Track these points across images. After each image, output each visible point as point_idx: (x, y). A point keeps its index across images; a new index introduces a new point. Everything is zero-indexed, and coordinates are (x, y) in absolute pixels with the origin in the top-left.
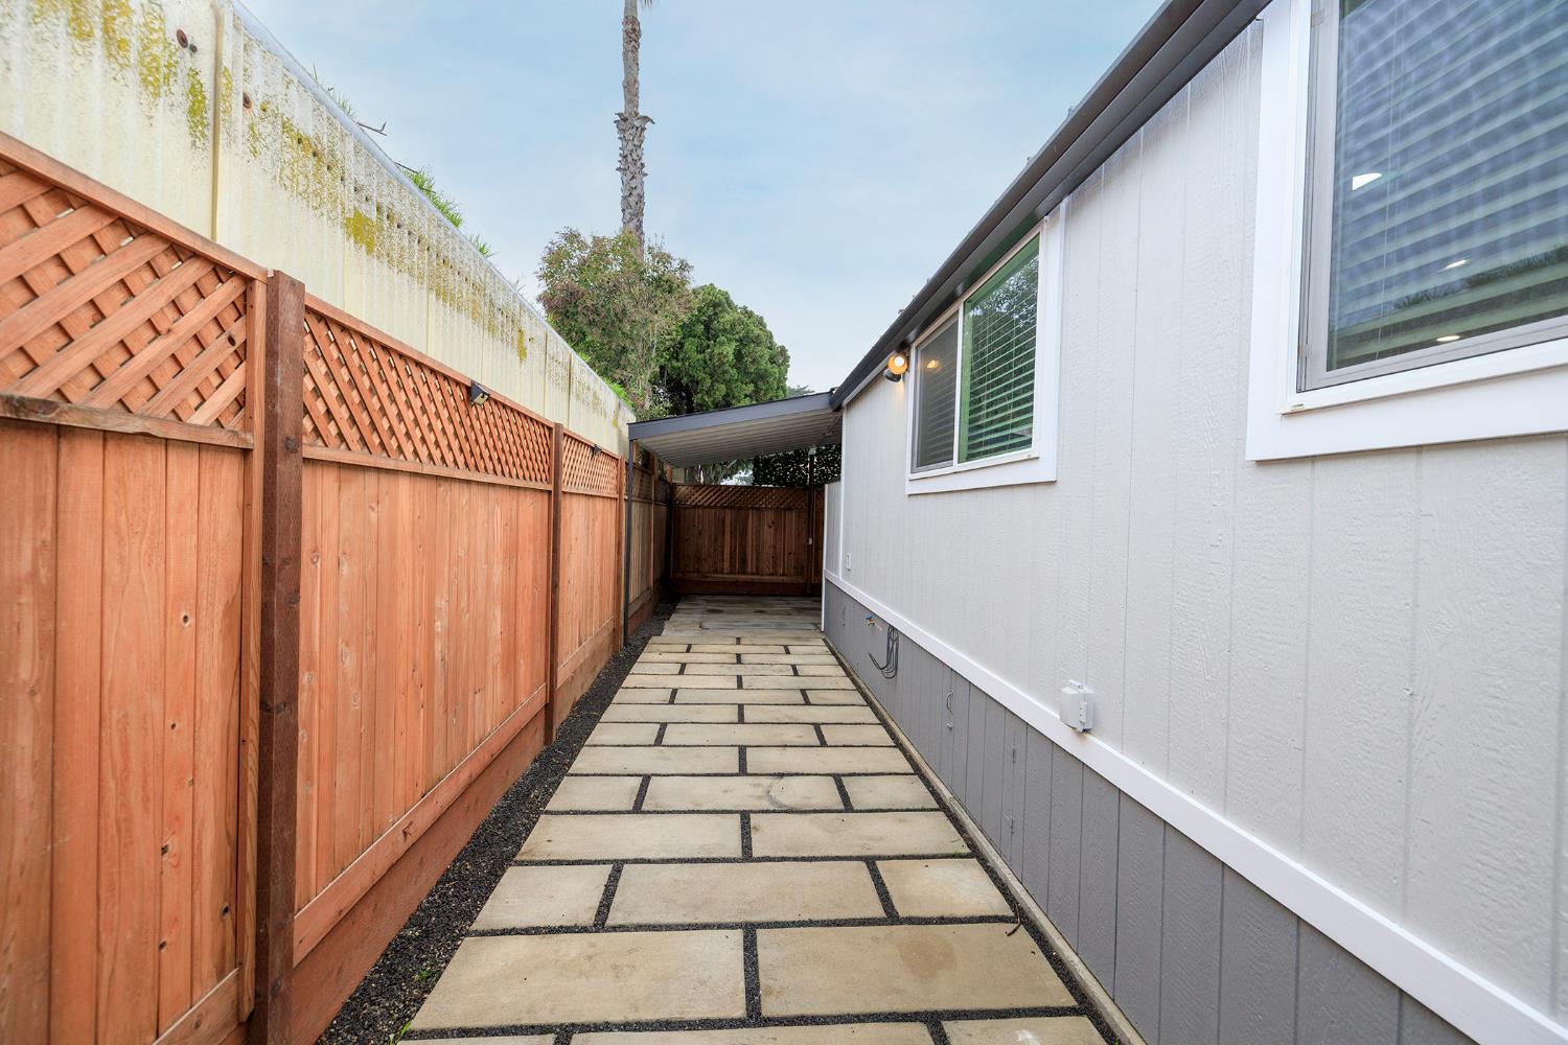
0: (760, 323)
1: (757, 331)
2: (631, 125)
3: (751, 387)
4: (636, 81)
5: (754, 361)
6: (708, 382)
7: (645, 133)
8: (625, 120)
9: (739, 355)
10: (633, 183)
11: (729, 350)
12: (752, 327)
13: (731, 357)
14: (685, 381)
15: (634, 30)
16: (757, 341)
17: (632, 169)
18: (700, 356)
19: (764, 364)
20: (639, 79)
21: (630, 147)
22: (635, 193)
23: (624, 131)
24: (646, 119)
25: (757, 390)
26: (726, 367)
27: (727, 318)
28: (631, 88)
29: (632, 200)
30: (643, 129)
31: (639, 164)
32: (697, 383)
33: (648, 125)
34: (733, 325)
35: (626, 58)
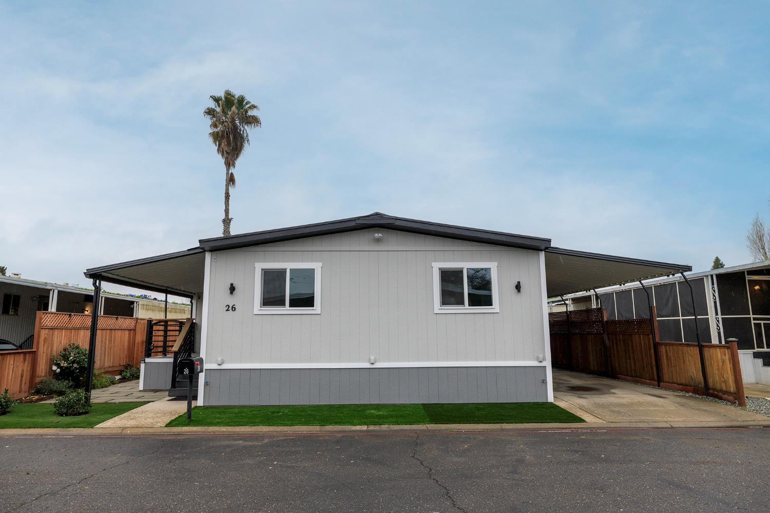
2: (226, 222)
28: (227, 211)
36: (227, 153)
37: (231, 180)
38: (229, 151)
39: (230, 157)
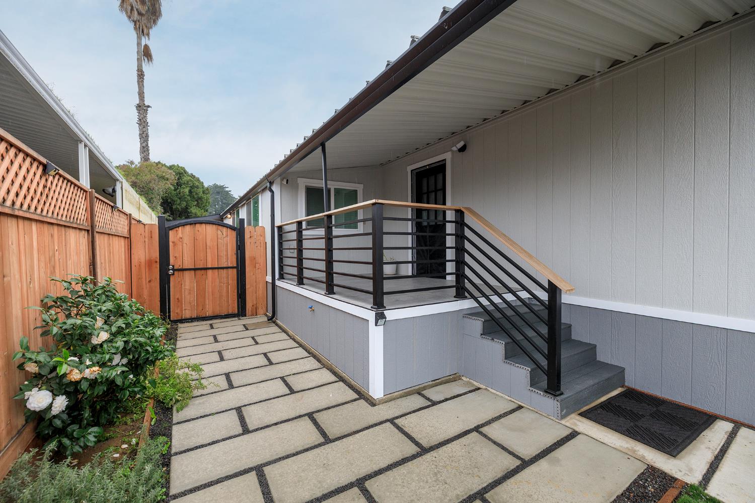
0: (198, 180)
1: (197, 184)
2: (142, 109)
3: (196, 203)
4: (143, 93)
5: (197, 194)
6: (179, 201)
7: (148, 112)
8: (140, 107)
9: (190, 192)
10: (144, 129)
11: (187, 190)
12: (195, 182)
13: (187, 193)
14: (169, 200)
15: (142, 74)
16: (197, 187)
17: (143, 124)
18: (175, 192)
19: (201, 194)
20: (145, 92)
21: (142, 116)
22: (145, 133)
23: (140, 110)
24: (149, 107)
25: (198, 204)
26: (186, 196)
27: (186, 179)
28: (141, 94)
29: (144, 135)
30: (147, 110)
31: (146, 123)
32: (174, 201)
33: (149, 109)
34: (188, 182)
35: (139, 84)
36: (140, 14)
37: (146, 53)
38: (144, 12)
39: (144, 20)
